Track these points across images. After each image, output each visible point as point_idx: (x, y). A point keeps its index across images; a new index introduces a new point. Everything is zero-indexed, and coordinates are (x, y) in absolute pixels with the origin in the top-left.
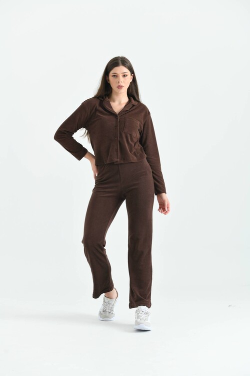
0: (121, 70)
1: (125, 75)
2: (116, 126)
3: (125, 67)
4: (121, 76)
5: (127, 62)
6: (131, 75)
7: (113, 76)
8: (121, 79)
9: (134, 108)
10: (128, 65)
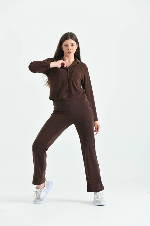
0: (70, 41)
1: (72, 45)
2: (67, 76)
3: (73, 39)
4: (70, 46)
5: (74, 37)
6: (77, 44)
7: (65, 46)
8: (70, 47)
9: (78, 65)
10: (74, 38)
